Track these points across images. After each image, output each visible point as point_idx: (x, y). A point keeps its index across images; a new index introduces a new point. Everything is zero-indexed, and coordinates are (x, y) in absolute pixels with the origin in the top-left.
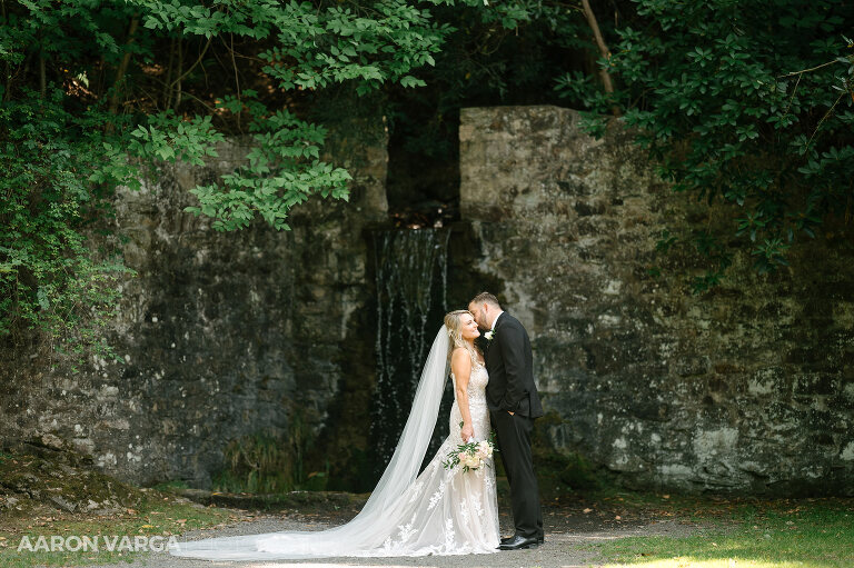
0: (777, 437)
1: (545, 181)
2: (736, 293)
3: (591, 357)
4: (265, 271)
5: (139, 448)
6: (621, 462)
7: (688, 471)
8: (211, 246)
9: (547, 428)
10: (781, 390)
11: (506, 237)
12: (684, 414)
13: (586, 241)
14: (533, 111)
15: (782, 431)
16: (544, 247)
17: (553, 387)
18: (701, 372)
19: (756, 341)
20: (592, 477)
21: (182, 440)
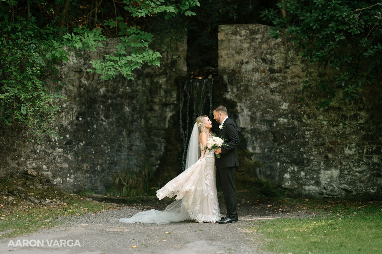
0: (357, 174)
1: (255, 58)
2: (339, 109)
3: (275, 137)
4: (132, 98)
5: (73, 176)
6: (287, 184)
7: (317, 188)
8: (107, 86)
9: (255, 169)
10: (359, 153)
11: (238, 83)
12: (315, 163)
13: (273, 85)
14: (250, 26)
15: (358, 171)
16: (255, 87)
17: (258, 150)
18: (323, 144)
19: (348, 131)
20: (274, 191)
21: (92, 173)
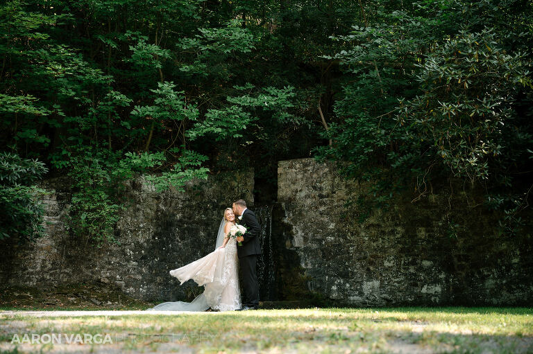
0: (396, 284)
1: (308, 186)
2: (379, 226)
3: (324, 254)
4: (207, 225)
5: (146, 287)
6: (334, 295)
7: (360, 299)
8: (183, 213)
9: (307, 282)
10: (397, 265)
11: (293, 209)
12: (359, 276)
13: (322, 209)
14: (303, 160)
15: (397, 281)
16: (308, 211)
17: (310, 266)
18: (365, 258)
19: (387, 245)
20: (323, 301)
21: (165, 285)
